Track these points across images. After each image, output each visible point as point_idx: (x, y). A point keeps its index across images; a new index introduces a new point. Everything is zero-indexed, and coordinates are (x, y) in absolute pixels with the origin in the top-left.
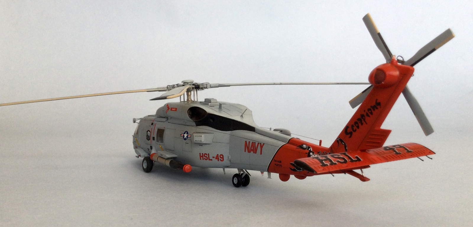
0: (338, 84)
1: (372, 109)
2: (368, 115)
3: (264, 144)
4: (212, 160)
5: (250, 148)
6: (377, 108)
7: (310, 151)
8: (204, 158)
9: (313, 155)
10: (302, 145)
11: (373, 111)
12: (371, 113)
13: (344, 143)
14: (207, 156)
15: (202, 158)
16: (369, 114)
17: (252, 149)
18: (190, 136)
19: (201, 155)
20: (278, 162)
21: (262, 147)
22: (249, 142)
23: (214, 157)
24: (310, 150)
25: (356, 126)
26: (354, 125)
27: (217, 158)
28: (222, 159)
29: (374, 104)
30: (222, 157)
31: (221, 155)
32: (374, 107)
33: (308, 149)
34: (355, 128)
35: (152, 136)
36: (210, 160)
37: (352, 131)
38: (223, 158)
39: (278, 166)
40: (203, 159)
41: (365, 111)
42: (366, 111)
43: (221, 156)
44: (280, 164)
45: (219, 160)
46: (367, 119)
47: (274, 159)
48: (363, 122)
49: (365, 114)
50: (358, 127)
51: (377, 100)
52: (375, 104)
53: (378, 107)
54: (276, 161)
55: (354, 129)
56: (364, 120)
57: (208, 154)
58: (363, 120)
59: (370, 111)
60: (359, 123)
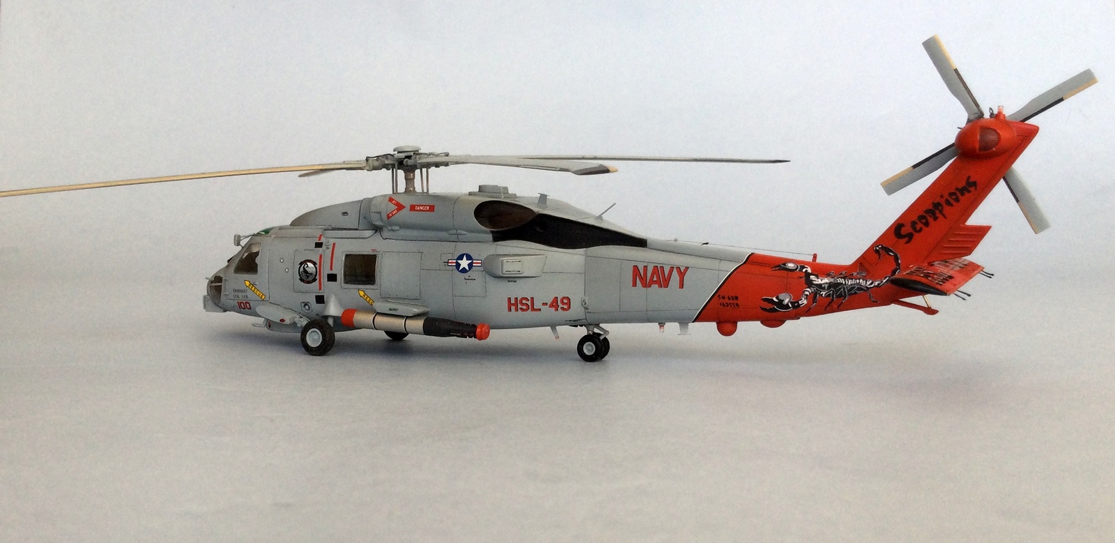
0: (696, 160)
1: (958, 193)
2: (948, 203)
3: (687, 268)
4: (540, 310)
5: (648, 279)
6: (969, 192)
7: (807, 275)
8: (520, 306)
9: (819, 280)
10: (784, 264)
11: (960, 197)
12: (957, 200)
13: (893, 252)
14: (529, 303)
15: (513, 308)
16: (951, 201)
17: (655, 279)
18: (481, 263)
19: (513, 302)
20: (729, 299)
21: (682, 274)
22: (645, 267)
23: (545, 304)
24: (806, 271)
25: (921, 222)
26: (918, 222)
27: (554, 304)
28: (565, 307)
29: (962, 184)
30: (567, 302)
31: (564, 298)
32: (962, 191)
33: (801, 270)
34: (919, 226)
35: (326, 271)
36: (533, 309)
37: (911, 230)
38: (569, 304)
39: (728, 306)
40: (517, 310)
41: (942, 197)
42: (946, 196)
43: (565, 301)
44: (735, 302)
45: (559, 308)
46: (947, 209)
47: (717, 295)
48: (938, 214)
49: (943, 201)
50: (927, 224)
51: (969, 177)
52: (964, 184)
53: (972, 189)
54: (724, 298)
55: (918, 229)
56: (941, 212)
57: (529, 299)
58: (937, 212)
59: (954, 197)
60: (928, 217)
